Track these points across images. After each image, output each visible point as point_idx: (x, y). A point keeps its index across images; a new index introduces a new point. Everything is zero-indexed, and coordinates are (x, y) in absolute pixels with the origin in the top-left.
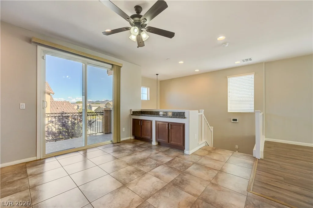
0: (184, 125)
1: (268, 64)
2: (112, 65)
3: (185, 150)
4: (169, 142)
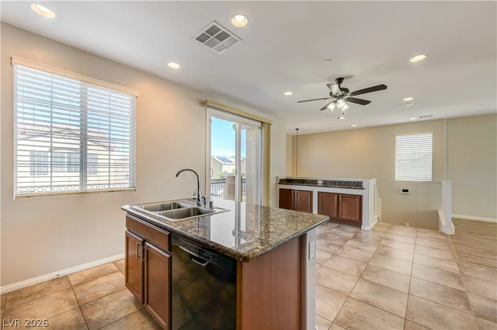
0: (361, 197)
1: (451, 121)
2: (262, 122)
3: (362, 226)
4: (338, 217)
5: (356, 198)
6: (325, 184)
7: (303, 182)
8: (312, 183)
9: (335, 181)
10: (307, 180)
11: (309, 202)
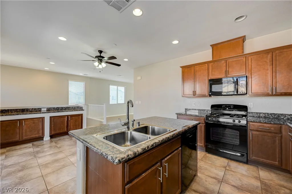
0: (82, 115)
1: (91, 78)
5: (80, 116)
6: (49, 110)
7: (22, 112)
8: (35, 111)
9: (58, 108)
10: (29, 109)
11: (41, 127)
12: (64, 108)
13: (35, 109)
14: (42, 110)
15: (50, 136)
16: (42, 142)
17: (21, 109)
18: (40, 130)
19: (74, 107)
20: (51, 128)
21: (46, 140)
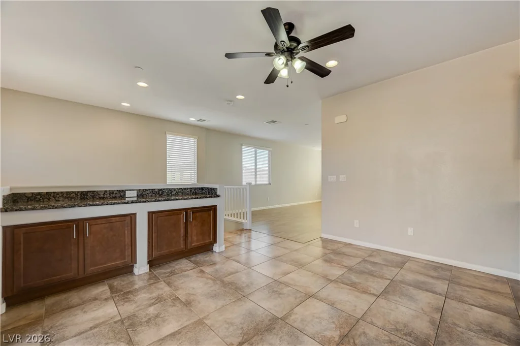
0: (215, 208)
1: (208, 130)
5: (210, 210)
6: (144, 196)
7: (82, 199)
8: (111, 198)
9: (161, 190)
10: (97, 192)
11: (128, 240)
12: (175, 189)
13: (112, 192)
14: (128, 194)
15: (149, 262)
16: (131, 278)
17: (78, 192)
18: (127, 247)
19: (195, 189)
20: (150, 241)
21: (140, 273)
